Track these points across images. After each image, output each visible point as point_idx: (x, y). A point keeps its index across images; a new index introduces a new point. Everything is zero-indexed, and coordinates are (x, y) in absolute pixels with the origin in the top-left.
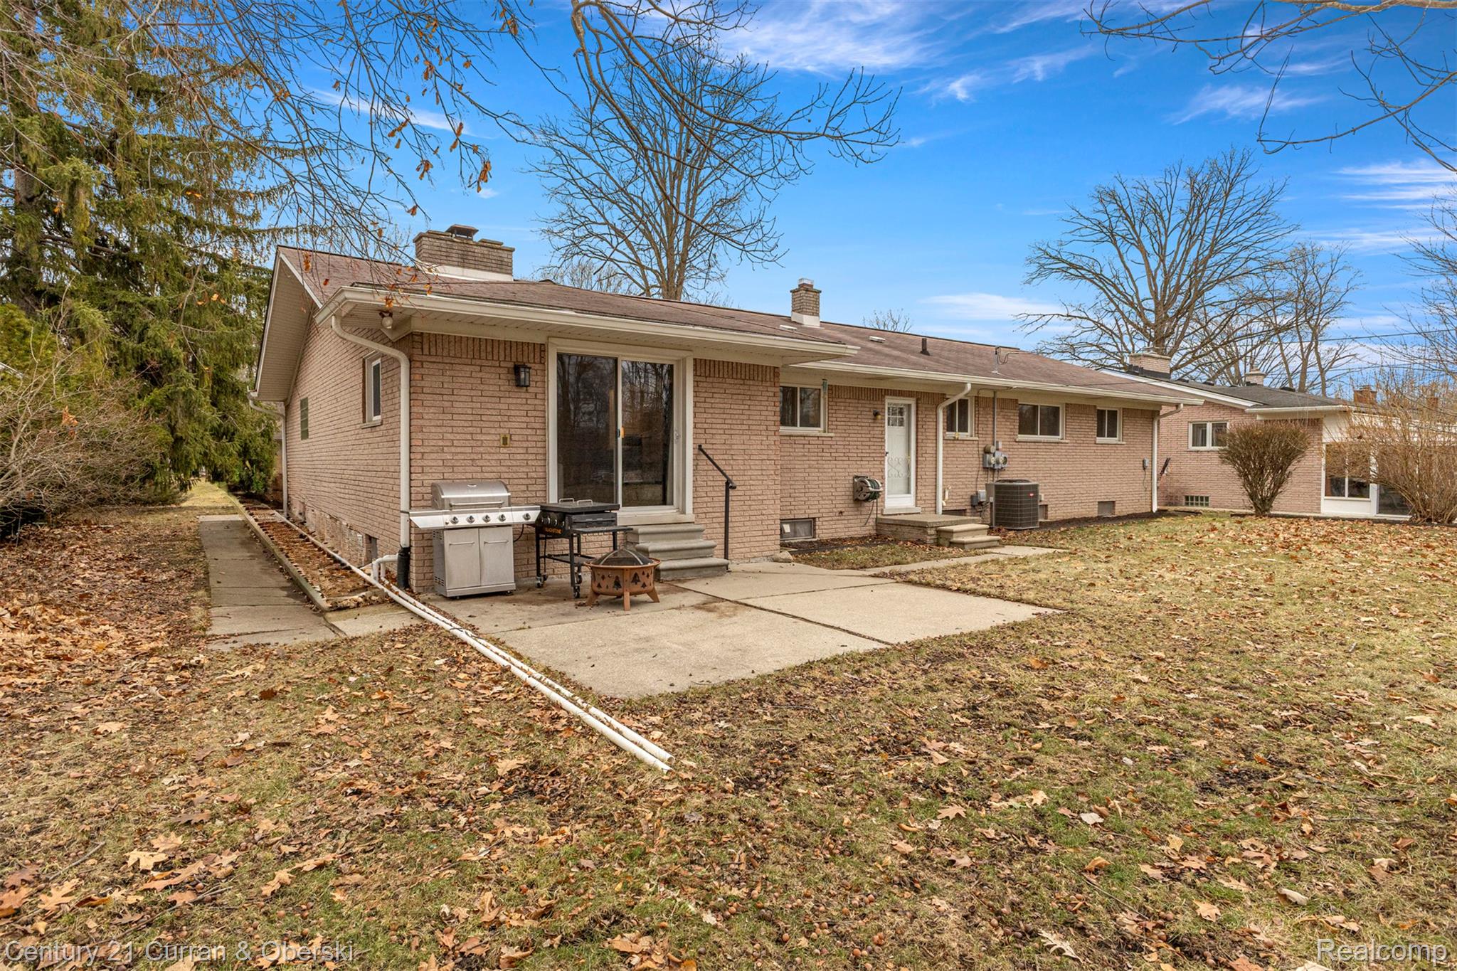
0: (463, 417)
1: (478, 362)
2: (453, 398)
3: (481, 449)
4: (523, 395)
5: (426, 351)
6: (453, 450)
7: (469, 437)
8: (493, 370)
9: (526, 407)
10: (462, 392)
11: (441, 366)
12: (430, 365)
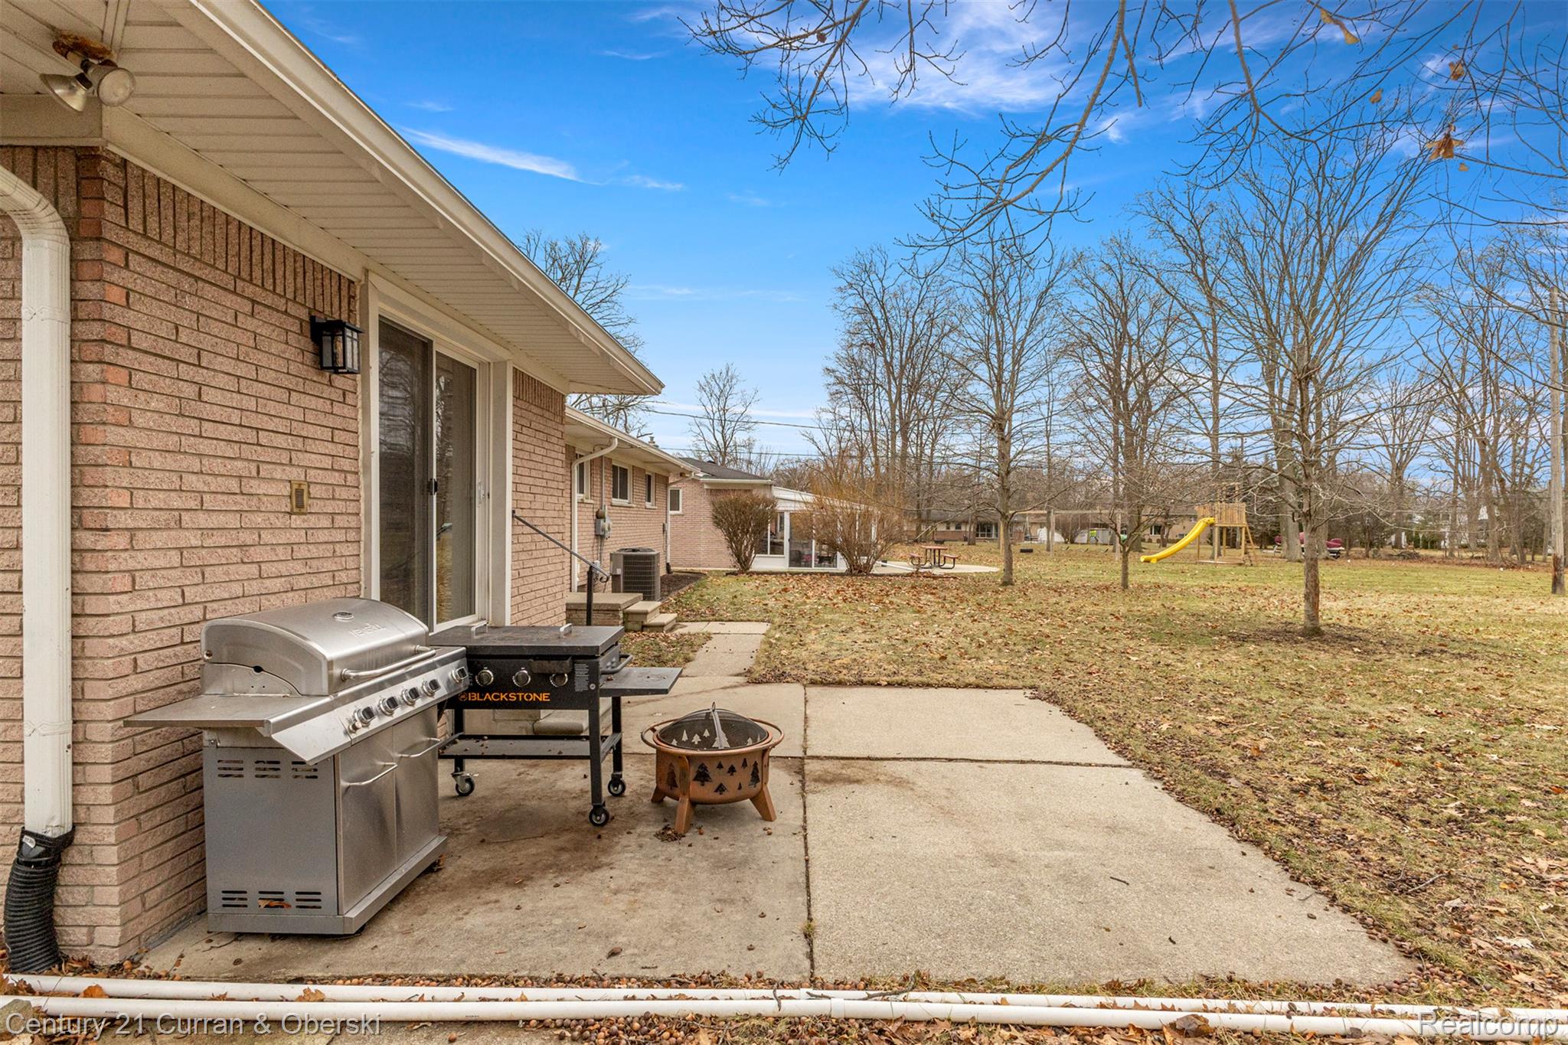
0: (224, 431)
1: (250, 291)
2: (201, 375)
3: (258, 519)
4: (327, 392)
5: (135, 223)
6: (202, 520)
7: (234, 486)
8: (275, 318)
9: (330, 421)
10: (219, 363)
11: (172, 277)
12: (146, 267)
